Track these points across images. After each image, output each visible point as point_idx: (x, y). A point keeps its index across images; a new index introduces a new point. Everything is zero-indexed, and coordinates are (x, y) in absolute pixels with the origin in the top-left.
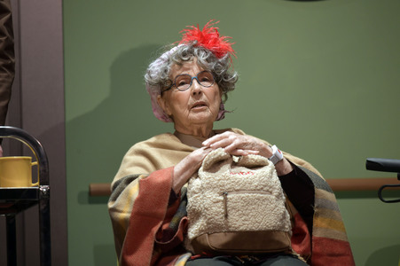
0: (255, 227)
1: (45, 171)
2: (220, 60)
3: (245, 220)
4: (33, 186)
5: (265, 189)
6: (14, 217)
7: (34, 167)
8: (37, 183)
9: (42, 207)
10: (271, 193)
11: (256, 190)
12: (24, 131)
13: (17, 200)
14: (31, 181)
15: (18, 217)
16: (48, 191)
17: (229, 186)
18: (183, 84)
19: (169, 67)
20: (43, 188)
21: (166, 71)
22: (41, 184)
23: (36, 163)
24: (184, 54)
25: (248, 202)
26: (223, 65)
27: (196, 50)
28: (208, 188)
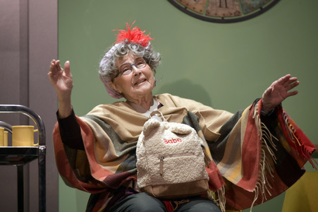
0: (184, 180)
1: (43, 136)
2: (147, 48)
3: (177, 176)
4: (34, 146)
5: (190, 152)
6: (22, 167)
7: (35, 133)
8: (38, 144)
9: (41, 160)
10: (194, 154)
11: (183, 154)
12: (30, 108)
13: (24, 156)
14: (33, 143)
15: (25, 167)
16: (45, 150)
17: (164, 152)
18: (126, 70)
19: (113, 62)
20: (42, 148)
21: (112, 65)
22: (40, 144)
23: (37, 130)
24: (122, 50)
25: (178, 163)
26: (149, 51)
27: (129, 46)
28: (151, 154)
